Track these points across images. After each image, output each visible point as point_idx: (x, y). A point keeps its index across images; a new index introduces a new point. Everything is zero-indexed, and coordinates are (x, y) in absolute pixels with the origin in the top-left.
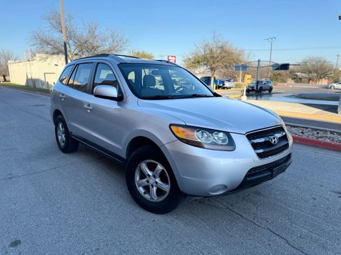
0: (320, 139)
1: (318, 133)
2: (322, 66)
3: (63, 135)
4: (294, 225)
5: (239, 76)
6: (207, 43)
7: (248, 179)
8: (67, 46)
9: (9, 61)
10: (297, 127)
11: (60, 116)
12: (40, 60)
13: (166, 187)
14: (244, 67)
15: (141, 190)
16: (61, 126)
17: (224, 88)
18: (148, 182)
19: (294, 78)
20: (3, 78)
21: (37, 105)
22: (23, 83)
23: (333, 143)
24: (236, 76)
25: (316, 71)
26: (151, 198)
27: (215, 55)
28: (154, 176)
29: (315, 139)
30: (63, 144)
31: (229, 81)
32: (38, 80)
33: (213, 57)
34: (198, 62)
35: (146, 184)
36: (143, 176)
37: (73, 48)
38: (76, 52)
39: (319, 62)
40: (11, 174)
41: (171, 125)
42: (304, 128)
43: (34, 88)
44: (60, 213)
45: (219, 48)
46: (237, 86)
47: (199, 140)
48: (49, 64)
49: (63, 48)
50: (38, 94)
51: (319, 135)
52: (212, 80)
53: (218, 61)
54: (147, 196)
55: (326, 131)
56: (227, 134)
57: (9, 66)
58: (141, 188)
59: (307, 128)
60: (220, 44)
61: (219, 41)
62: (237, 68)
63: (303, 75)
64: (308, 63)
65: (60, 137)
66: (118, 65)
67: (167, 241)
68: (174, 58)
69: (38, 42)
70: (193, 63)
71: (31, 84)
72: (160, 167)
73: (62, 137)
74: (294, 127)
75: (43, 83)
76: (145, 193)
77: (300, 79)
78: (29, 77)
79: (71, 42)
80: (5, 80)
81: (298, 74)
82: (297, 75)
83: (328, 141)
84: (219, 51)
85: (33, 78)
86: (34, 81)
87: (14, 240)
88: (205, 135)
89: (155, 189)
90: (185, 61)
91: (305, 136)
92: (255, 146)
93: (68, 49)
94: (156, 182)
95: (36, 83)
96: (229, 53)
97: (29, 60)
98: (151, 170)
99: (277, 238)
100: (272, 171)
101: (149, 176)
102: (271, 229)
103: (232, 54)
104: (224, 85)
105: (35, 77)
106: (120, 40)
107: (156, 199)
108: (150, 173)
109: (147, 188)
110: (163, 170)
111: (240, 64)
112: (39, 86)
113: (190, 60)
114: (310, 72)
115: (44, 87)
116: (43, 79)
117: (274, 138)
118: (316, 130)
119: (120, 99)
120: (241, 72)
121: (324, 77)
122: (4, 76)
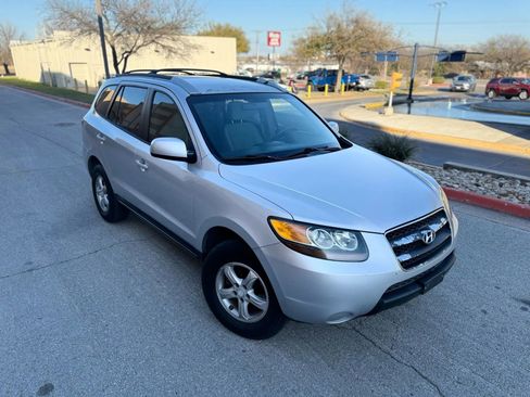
0: (504, 199)
1: (501, 185)
2: (519, 50)
3: (106, 196)
4: (450, 360)
5: (382, 68)
6: (332, 13)
7: (386, 302)
8: (104, 20)
9: (11, 42)
10: (470, 171)
11: (98, 166)
12: (61, 44)
13: (263, 304)
14: (392, 56)
15: (226, 303)
16: (100, 181)
17: (358, 89)
18: (236, 293)
19: (473, 71)
20: (3, 68)
21: (62, 125)
22: (37, 79)
23: (523, 206)
24: (379, 67)
25: (509, 59)
26: (240, 316)
27: (345, 35)
28: (245, 287)
29: (495, 197)
30: (105, 209)
31: (366, 77)
32: (60, 74)
33: (342, 38)
34: (318, 46)
35: (234, 296)
36: (228, 284)
37: (113, 24)
38: (119, 30)
39: (516, 43)
40: (30, 263)
41: (270, 218)
42: (480, 172)
43: (54, 89)
44: (107, 336)
45: (352, 22)
46: (380, 85)
47: (313, 245)
48: (76, 48)
49: (97, 24)
50: (60, 102)
51: (503, 191)
52: (340, 75)
53: (349, 46)
54: (234, 313)
55: (514, 179)
56: (357, 233)
57: (12, 49)
58: (225, 301)
59: (484, 173)
60: (353, 16)
61: (353, 11)
62: (381, 56)
63: (488, 64)
64: (497, 46)
65: (100, 198)
66: (187, 99)
67: (264, 387)
68: (277, 36)
69: (57, 13)
70: (308, 47)
71: (49, 81)
72: (253, 275)
73: (103, 198)
74: (465, 170)
75: (68, 80)
76: (231, 308)
77: (482, 72)
78: (46, 69)
79: (109, 14)
80: (8, 73)
81: (480, 63)
82: (477, 66)
83: (515, 201)
84: (352, 27)
85: (52, 70)
86: (54, 76)
87: (43, 384)
88: (322, 236)
89: (246, 304)
90: (295, 44)
91: (479, 192)
92: (398, 251)
93: (105, 26)
94: (248, 296)
95: (58, 81)
96: (368, 33)
97: (43, 42)
98: (239, 277)
99: (424, 383)
100: (423, 286)
101: (237, 285)
102: (416, 366)
103: (374, 31)
104: (358, 83)
105: (55, 69)
106: (190, 11)
107: (247, 318)
108: (239, 281)
109: (235, 302)
110: (258, 280)
111: (385, 50)
112: (62, 84)
113: (304, 41)
114: (500, 61)
115: (71, 87)
116: (68, 74)
117: (429, 234)
118: (499, 177)
119: (192, 159)
120: (386, 63)
121: (521, 70)
122: (6, 66)
